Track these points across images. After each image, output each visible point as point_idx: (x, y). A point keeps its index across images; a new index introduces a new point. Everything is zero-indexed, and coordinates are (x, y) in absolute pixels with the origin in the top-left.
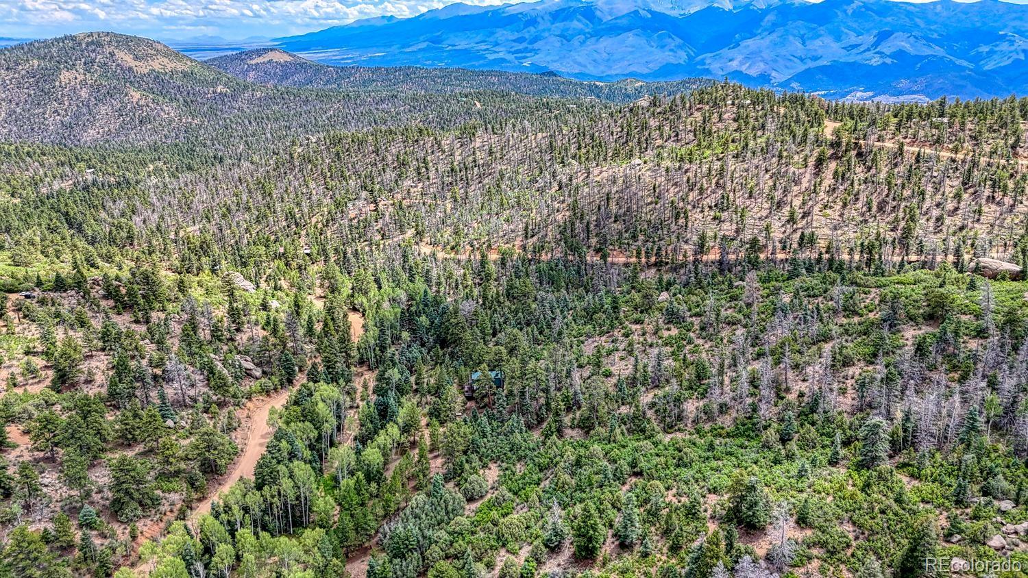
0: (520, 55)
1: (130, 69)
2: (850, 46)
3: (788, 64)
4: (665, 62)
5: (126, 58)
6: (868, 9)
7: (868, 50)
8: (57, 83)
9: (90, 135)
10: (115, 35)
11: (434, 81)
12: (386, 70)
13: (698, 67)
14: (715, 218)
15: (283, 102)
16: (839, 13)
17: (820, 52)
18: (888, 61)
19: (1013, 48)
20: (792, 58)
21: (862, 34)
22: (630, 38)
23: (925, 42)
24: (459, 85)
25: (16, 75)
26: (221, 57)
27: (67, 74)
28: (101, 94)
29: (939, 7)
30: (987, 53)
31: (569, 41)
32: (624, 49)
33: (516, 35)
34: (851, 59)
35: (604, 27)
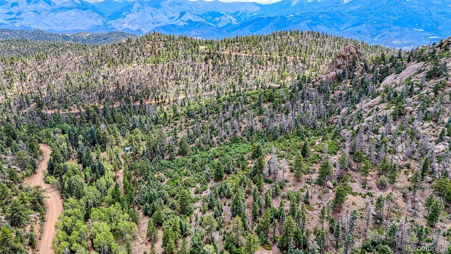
0: (12, 21)
2: (171, 18)
3: (148, 25)
4: (93, 25)
6: (174, 3)
7: (178, 19)
13: (109, 26)
14: (176, 83)
16: (164, 4)
17: (160, 20)
18: (186, 24)
19: (226, 19)
20: (149, 22)
21: (174, 13)
22: (72, 13)
23: (197, 16)
29: (200, 3)
30: (219, 21)
31: (39, 14)
32: (70, 18)
33: (7, 11)
34: (172, 23)
35: (57, 7)
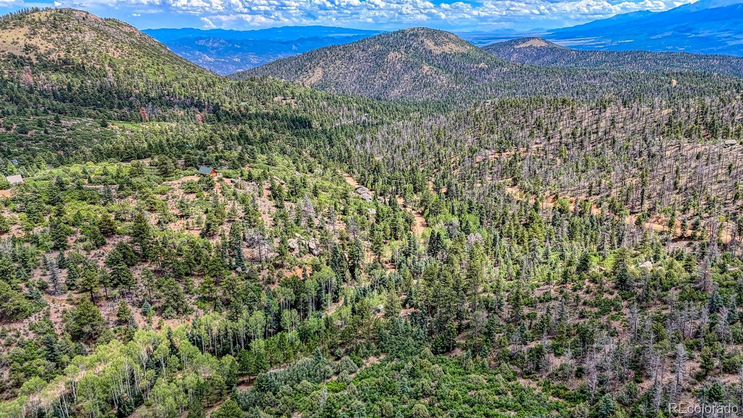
1: (430, 51)
5: (430, 44)
8: (386, 60)
9: (395, 93)
10: (428, 29)
11: (656, 63)
12: (618, 53)
15: (520, 75)
24: (678, 66)
25: (366, 54)
26: (498, 44)
27: (392, 54)
28: (408, 66)
